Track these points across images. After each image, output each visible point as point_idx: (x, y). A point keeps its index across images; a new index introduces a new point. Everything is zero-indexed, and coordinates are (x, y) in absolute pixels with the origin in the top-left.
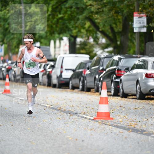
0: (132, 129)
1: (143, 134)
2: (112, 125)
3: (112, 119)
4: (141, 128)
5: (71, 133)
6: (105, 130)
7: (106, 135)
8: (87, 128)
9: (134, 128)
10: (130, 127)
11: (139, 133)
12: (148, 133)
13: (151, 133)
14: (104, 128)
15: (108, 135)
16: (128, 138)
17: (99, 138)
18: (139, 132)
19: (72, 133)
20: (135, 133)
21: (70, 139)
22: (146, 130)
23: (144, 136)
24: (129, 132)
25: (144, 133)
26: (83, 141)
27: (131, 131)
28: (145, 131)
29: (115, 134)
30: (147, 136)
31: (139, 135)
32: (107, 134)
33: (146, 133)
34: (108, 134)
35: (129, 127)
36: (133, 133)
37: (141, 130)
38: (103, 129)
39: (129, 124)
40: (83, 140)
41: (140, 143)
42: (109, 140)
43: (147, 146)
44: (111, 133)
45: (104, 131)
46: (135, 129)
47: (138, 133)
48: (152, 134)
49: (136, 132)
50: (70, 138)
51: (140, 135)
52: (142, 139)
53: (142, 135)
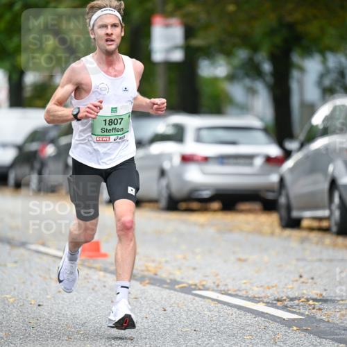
0: (151, 279)
1: (175, 290)
2: (105, 270)
3: (105, 255)
4: (172, 277)
5: (12, 288)
6: (90, 281)
7: (91, 291)
8: (48, 277)
9: (155, 277)
10: (146, 273)
11: (166, 288)
12: (185, 287)
13: (193, 287)
14: (86, 276)
15: (96, 292)
16: (141, 297)
17: (77, 299)
18: (166, 286)
19: (15, 289)
20: (156, 287)
21: (11, 300)
22: (183, 280)
23: (176, 293)
24: (144, 286)
25: (177, 287)
26: (39, 305)
27: (149, 283)
28: (178, 283)
29: (111, 289)
30: (183, 295)
31: (165, 293)
32: (93, 289)
33: (183, 287)
34: (96, 289)
35: (142, 273)
36: (152, 287)
37: (171, 280)
38: (85, 278)
39: (144, 268)
40: (41, 304)
41: (169, 309)
42: (99, 303)
43: (184, 316)
44: (104, 288)
45: (88, 282)
46: (158, 277)
47: (163, 287)
48: (195, 289)
49: (159, 286)
50: (10, 298)
51: (168, 291)
52: (172, 302)
53: (172, 291)
